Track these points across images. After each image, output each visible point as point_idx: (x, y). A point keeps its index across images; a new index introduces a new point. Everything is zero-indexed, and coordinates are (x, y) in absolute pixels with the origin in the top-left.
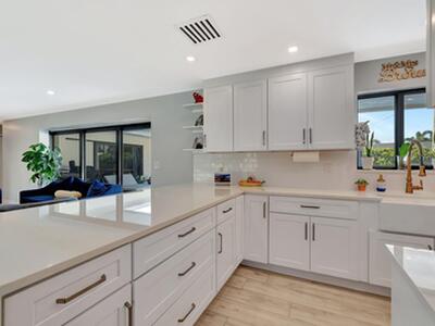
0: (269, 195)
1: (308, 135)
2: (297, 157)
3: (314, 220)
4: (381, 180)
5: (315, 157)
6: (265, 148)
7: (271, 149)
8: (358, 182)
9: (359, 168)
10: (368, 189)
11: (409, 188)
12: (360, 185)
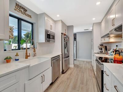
8: (7, 58)
9: (5, 50)
10: (11, 61)
11: (27, 57)
12: (8, 60)
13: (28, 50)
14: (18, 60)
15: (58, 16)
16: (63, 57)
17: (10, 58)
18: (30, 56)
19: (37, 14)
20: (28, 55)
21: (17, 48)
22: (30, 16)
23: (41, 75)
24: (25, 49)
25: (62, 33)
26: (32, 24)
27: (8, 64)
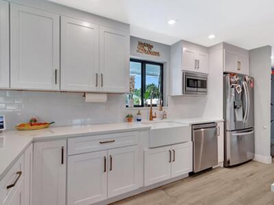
0: (67, 138)
1: (99, 79)
2: (89, 98)
3: (111, 153)
4: (139, 114)
5: (104, 98)
6: (57, 88)
7: (63, 89)
8: (128, 116)
9: (127, 106)
10: (133, 120)
11: (152, 118)
12: (129, 118)
13: (153, 108)
14: (140, 120)
15: (212, 37)
16: (228, 128)
17: (132, 116)
18: (155, 117)
19: (169, 46)
20: (154, 115)
21: (140, 104)
22: (157, 54)
23: (169, 148)
24: (149, 106)
25: (224, 73)
26: (161, 65)
27: (130, 123)
